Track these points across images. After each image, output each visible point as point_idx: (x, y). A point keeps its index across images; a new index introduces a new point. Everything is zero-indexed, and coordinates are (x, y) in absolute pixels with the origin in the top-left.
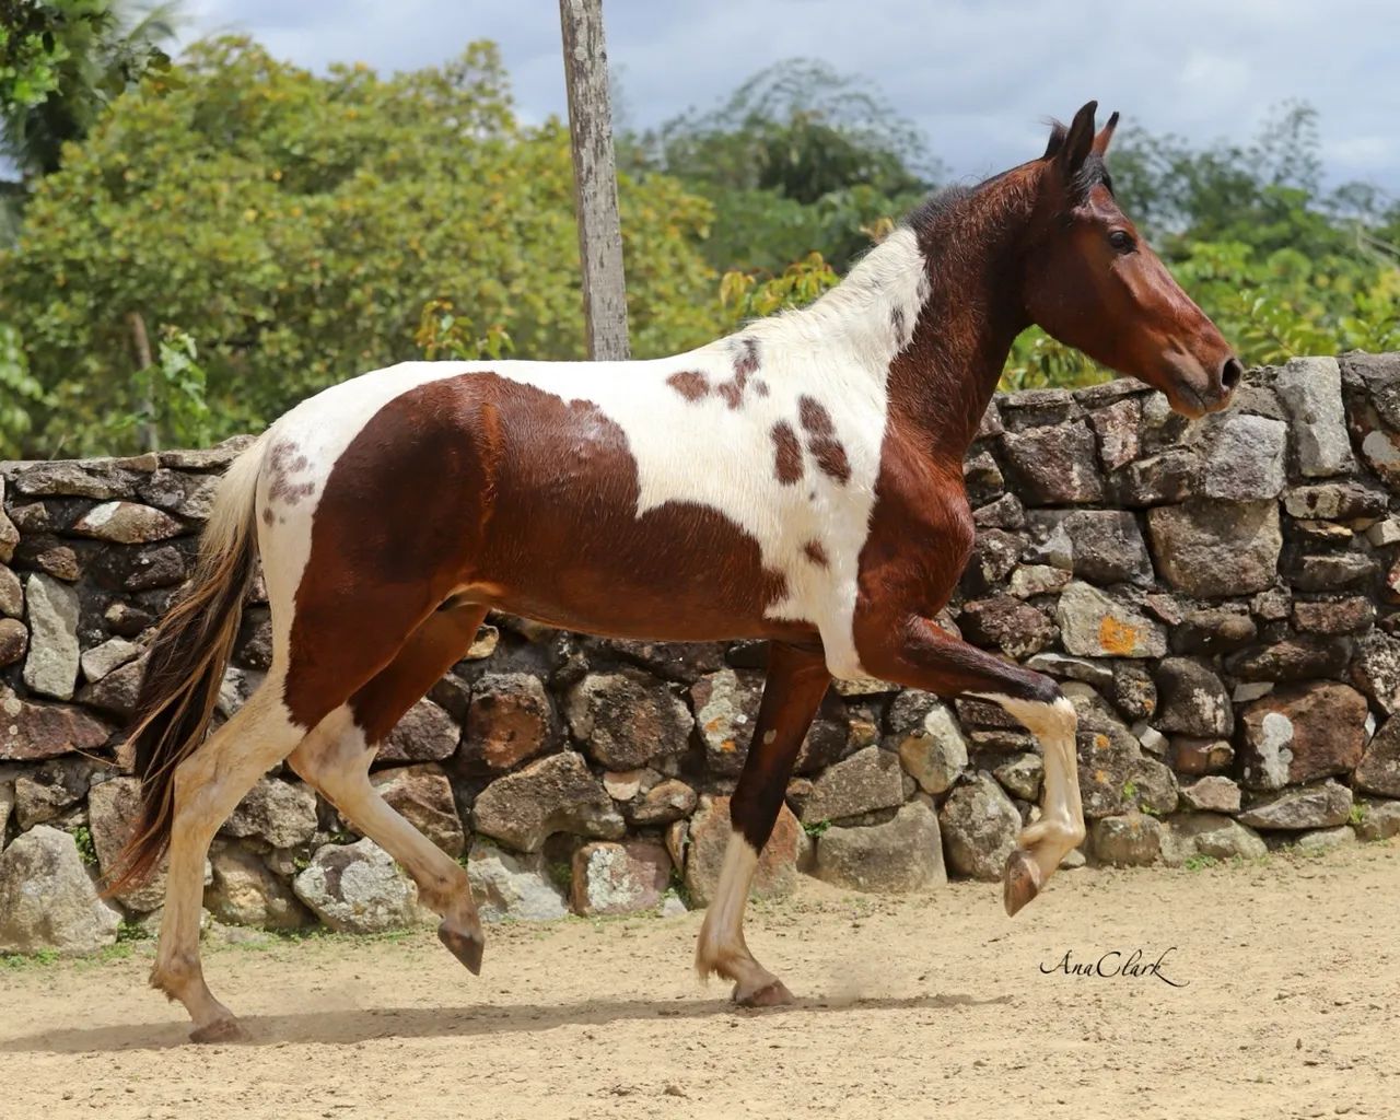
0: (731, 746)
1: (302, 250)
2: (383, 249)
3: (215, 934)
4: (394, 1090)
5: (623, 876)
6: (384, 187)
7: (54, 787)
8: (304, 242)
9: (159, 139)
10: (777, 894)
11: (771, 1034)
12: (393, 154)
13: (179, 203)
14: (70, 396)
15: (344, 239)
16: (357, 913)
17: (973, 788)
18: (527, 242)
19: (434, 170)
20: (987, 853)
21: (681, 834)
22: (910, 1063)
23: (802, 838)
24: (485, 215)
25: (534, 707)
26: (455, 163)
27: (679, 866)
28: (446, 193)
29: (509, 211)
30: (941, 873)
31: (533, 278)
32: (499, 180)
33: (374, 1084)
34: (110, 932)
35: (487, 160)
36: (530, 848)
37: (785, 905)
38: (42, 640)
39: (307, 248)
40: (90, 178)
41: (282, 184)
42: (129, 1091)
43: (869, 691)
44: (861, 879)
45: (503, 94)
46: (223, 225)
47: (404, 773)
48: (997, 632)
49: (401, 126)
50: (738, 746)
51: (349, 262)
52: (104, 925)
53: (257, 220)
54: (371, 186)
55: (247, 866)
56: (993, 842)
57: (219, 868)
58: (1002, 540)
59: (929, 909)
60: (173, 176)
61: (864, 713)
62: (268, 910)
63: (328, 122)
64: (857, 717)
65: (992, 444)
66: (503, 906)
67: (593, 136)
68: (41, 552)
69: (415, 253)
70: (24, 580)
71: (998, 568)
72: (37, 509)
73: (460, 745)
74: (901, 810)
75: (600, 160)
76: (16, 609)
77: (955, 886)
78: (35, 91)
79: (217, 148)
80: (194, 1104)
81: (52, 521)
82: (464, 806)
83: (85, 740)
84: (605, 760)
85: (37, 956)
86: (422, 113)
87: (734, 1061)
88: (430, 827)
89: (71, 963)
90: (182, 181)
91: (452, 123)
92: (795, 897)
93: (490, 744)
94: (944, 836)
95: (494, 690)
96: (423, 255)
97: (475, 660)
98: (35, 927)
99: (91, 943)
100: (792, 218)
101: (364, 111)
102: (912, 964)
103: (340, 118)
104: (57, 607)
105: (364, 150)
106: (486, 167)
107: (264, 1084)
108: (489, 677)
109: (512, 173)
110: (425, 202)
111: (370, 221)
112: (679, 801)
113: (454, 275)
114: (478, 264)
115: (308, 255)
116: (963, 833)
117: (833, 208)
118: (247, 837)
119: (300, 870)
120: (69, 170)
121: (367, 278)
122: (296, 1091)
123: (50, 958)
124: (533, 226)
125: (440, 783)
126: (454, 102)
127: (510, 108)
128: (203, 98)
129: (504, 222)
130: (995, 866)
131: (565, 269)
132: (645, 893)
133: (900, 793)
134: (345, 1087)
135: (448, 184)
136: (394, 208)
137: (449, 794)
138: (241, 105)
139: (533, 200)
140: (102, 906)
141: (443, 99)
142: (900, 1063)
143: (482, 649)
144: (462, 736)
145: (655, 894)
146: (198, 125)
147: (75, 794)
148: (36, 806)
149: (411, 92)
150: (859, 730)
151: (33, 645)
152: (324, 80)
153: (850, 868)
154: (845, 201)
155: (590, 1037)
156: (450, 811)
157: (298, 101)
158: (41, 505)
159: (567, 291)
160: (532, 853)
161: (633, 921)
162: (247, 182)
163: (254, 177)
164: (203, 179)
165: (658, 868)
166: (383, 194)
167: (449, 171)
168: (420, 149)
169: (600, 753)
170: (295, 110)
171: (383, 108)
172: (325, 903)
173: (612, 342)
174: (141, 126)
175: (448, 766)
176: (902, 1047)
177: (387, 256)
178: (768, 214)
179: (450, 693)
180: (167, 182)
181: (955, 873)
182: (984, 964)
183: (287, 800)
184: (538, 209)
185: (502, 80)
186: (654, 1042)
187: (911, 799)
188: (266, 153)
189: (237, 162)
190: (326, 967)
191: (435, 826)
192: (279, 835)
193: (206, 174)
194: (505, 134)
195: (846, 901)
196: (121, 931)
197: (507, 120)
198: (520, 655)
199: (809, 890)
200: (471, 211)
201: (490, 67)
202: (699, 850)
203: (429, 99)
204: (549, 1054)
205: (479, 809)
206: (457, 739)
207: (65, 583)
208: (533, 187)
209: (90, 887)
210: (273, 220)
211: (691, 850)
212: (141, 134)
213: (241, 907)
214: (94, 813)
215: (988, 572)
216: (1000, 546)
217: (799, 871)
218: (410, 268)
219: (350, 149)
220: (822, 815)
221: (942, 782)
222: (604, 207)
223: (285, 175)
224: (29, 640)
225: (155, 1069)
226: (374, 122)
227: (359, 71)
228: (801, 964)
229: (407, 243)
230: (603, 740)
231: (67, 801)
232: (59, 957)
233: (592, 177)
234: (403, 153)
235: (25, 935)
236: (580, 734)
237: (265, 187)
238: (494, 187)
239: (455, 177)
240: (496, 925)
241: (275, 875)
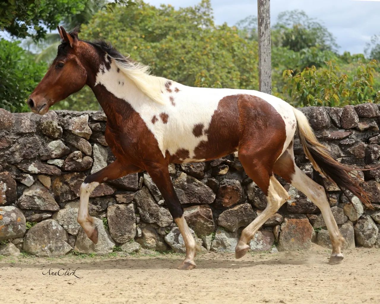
0: (294, 204)
1: (149, 59)
2: (173, 59)
3: (141, 251)
4: (198, 298)
5: (260, 240)
6: (174, 41)
7: (98, 206)
8: (151, 56)
9: (110, 24)
10: (305, 248)
11: (307, 287)
12: (178, 31)
13: (115, 43)
14: (80, 98)
15: (163, 56)
16: (183, 247)
17: (365, 220)
18: (216, 59)
19: (190, 37)
20: (368, 240)
21: (278, 229)
22: (350, 298)
23: (313, 232)
24: (203, 50)
25: (238, 190)
26: (196, 35)
27: (277, 239)
28: (193, 44)
29: (211, 50)
30: (353, 244)
31: (216, 70)
32: (208, 40)
33: (192, 295)
34: (111, 249)
35: (205, 34)
36: (234, 231)
37: (307, 252)
38: (97, 163)
39: (151, 58)
40: (89, 34)
41: (145, 39)
42: (121, 294)
43: (336, 190)
44: (330, 245)
45: (211, 15)
46: (127, 50)
47: (199, 207)
48: (375, 174)
49: (181, 23)
50: (296, 204)
51: (163, 63)
52: (110, 246)
53: (137, 49)
54: (171, 41)
55: (152, 232)
56: (370, 236)
57: (144, 232)
58: (377, 147)
59: (350, 255)
60: (113, 35)
61: (334, 196)
62: (157, 245)
63: (159, 21)
64: (332, 197)
65: (376, 119)
66: (225, 247)
67: (265, 23)
68: (98, 137)
69: (183, 61)
70: (93, 145)
71: (376, 156)
72: (97, 125)
73: (215, 200)
74: (343, 225)
75: (267, 30)
76: (90, 154)
77: (357, 248)
78: (77, 10)
79: (127, 28)
80: (140, 298)
81: (101, 129)
82: (215, 217)
83: (107, 193)
84: (257, 206)
85: (90, 255)
86: (187, 20)
87: (298, 295)
88: (205, 223)
89: (99, 257)
90: (116, 37)
91: (196, 23)
92: (310, 249)
93: (224, 200)
94: (355, 234)
95: (226, 184)
96: (185, 62)
97: (221, 175)
98: (90, 246)
99: (106, 252)
100: (292, 56)
101: (170, 19)
102: (346, 270)
103: (163, 21)
104: (101, 153)
105: (169, 30)
106: (205, 36)
107: (160, 294)
108: (225, 180)
109: (213, 39)
110: (186, 46)
111: (170, 51)
112: (278, 219)
113: (194, 68)
114: (200, 65)
115: (151, 60)
116: (361, 233)
117: (304, 53)
118: (152, 223)
119: (167, 234)
120: (83, 32)
121: (168, 68)
122: (170, 296)
123: (94, 255)
124: (217, 54)
125: (209, 210)
126: (196, 17)
127: (213, 20)
128: (123, 13)
129: (209, 53)
130: (370, 243)
131: (226, 68)
132: (267, 246)
133: (343, 220)
134: (184, 296)
135: (193, 41)
136: (177, 47)
137: (211, 214)
138: (134, 15)
139: (218, 47)
140: (109, 241)
141: (193, 16)
142: (348, 297)
143: (223, 172)
144: (216, 197)
145: (269, 246)
146: (121, 21)
147: (103, 208)
148: (92, 211)
149: (184, 14)
150: (332, 201)
151: (94, 164)
152: (159, 9)
153: (327, 242)
154: (308, 51)
155: (254, 286)
156: (211, 219)
157: (151, 15)
158: (99, 124)
159: (226, 74)
160: (234, 232)
161: (263, 254)
162: (135, 38)
163: (137, 37)
164: (122, 36)
165: (271, 239)
166: (175, 43)
167: (194, 38)
168: (186, 30)
169: (256, 204)
170: (150, 17)
171: (176, 18)
172: (174, 244)
173: (266, 84)
174: (105, 20)
175: (212, 206)
176: (347, 293)
177: (174, 61)
178: (285, 54)
179: (213, 184)
180: (111, 37)
181: (358, 245)
182: (368, 271)
183: (164, 213)
184: (219, 50)
185: (211, 11)
186: (273, 288)
187: (346, 222)
188: (141, 29)
189: (132, 32)
190: (174, 262)
191: (207, 223)
192: (161, 223)
193: (123, 35)
194: (211, 27)
195: (325, 251)
196: (114, 249)
197: (212, 23)
198: (234, 174)
199: (315, 247)
200: (200, 49)
201: (208, 7)
202: (283, 234)
203: (189, 15)
204: (243, 290)
205: (220, 219)
206: (215, 198)
207: (104, 147)
208: (218, 43)
209: (106, 235)
210: (142, 49)
211: (281, 234)
212: (105, 22)
213: (149, 244)
214: (109, 214)
215: (373, 157)
216: (377, 149)
217: (312, 242)
218: (182, 66)
219: (165, 30)
220: (320, 226)
221: (356, 218)
222: (266, 44)
223: (145, 36)
224: (93, 163)
225: (127, 288)
226: (173, 22)
227: (169, 7)
228: (314, 269)
229: (180, 58)
230: (257, 200)
231: (101, 210)
232: (96, 255)
233: (264, 35)
234: (181, 31)
235: (87, 248)
236: (250, 198)
237: (140, 40)
238: (207, 42)
239: (195, 39)
240: (223, 253)
241: (159, 235)
